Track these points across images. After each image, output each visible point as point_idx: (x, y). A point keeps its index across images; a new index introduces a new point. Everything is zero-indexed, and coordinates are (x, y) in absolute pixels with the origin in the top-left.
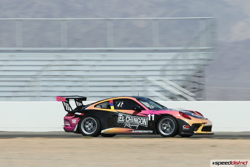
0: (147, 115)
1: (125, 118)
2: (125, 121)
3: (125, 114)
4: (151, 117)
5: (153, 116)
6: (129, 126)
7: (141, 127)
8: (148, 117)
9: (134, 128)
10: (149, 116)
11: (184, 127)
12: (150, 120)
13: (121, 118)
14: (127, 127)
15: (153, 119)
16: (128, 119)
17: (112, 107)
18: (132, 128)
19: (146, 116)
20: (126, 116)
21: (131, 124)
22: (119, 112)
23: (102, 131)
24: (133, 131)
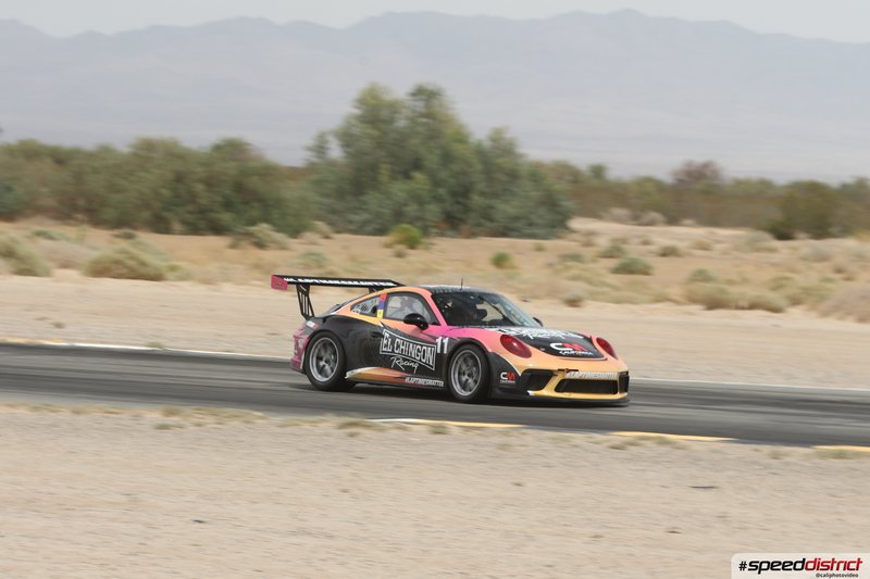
0: (435, 338)
1: (393, 343)
2: (393, 351)
3: (396, 331)
4: (442, 344)
5: (446, 341)
6: (401, 364)
7: (423, 371)
8: (436, 344)
9: (409, 370)
10: (439, 341)
11: (504, 379)
12: (439, 351)
13: (385, 342)
14: (397, 368)
15: (445, 352)
16: (398, 346)
17: (380, 312)
18: (406, 372)
19: (432, 340)
20: (395, 338)
21: (404, 360)
22: (385, 327)
23: (349, 374)
24: (407, 380)
